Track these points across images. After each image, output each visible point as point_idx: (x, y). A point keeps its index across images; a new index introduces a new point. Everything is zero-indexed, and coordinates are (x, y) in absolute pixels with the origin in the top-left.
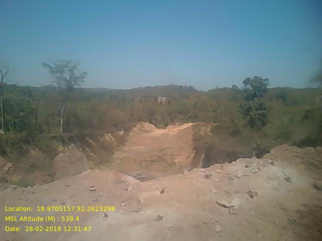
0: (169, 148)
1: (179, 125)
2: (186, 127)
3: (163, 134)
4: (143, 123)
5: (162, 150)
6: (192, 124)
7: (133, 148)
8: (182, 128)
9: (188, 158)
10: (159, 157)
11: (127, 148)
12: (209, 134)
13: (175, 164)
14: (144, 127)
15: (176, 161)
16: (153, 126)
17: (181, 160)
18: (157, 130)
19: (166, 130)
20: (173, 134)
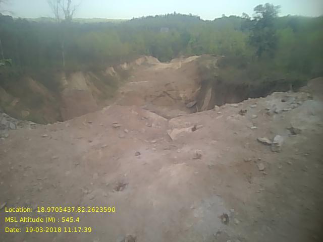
0: (173, 83)
1: (184, 58)
2: (191, 60)
3: (167, 68)
4: (146, 57)
5: (167, 85)
6: (197, 57)
7: (136, 83)
8: (187, 62)
9: (193, 92)
10: (164, 92)
12: (215, 67)
13: (180, 99)
14: (147, 60)
15: (181, 95)
16: (157, 60)
17: (186, 95)
18: (161, 64)
19: (170, 64)
20: (177, 68)
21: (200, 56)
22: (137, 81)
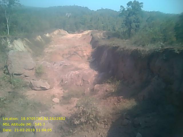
0: (79, 46)
1: (82, 31)
3: (74, 37)
4: (60, 30)
5: (75, 47)
6: (90, 31)
8: (85, 34)
10: (74, 52)
11: (52, 46)
15: (85, 54)
16: (66, 32)
17: (88, 54)
18: (69, 34)
20: (79, 37)
21: (92, 31)
22: (56, 45)
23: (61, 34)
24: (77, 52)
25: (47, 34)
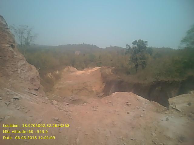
0: (88, 82)
1: (91, 68)
4: (69, 67)
5: (84, 83)
6: (99, 68)
8: (94, 70)
10: (83, 87)
11: (62, 82)
12: (112, 74)
16: (76, 69)
17: (96, 89)
18: (78, 71)
19: (84, 71)
20: (89, 74)
21: (101, 67)
22: (65, 81)
23: (70, 71)
24: (86, 87)
25: (57, 71)
